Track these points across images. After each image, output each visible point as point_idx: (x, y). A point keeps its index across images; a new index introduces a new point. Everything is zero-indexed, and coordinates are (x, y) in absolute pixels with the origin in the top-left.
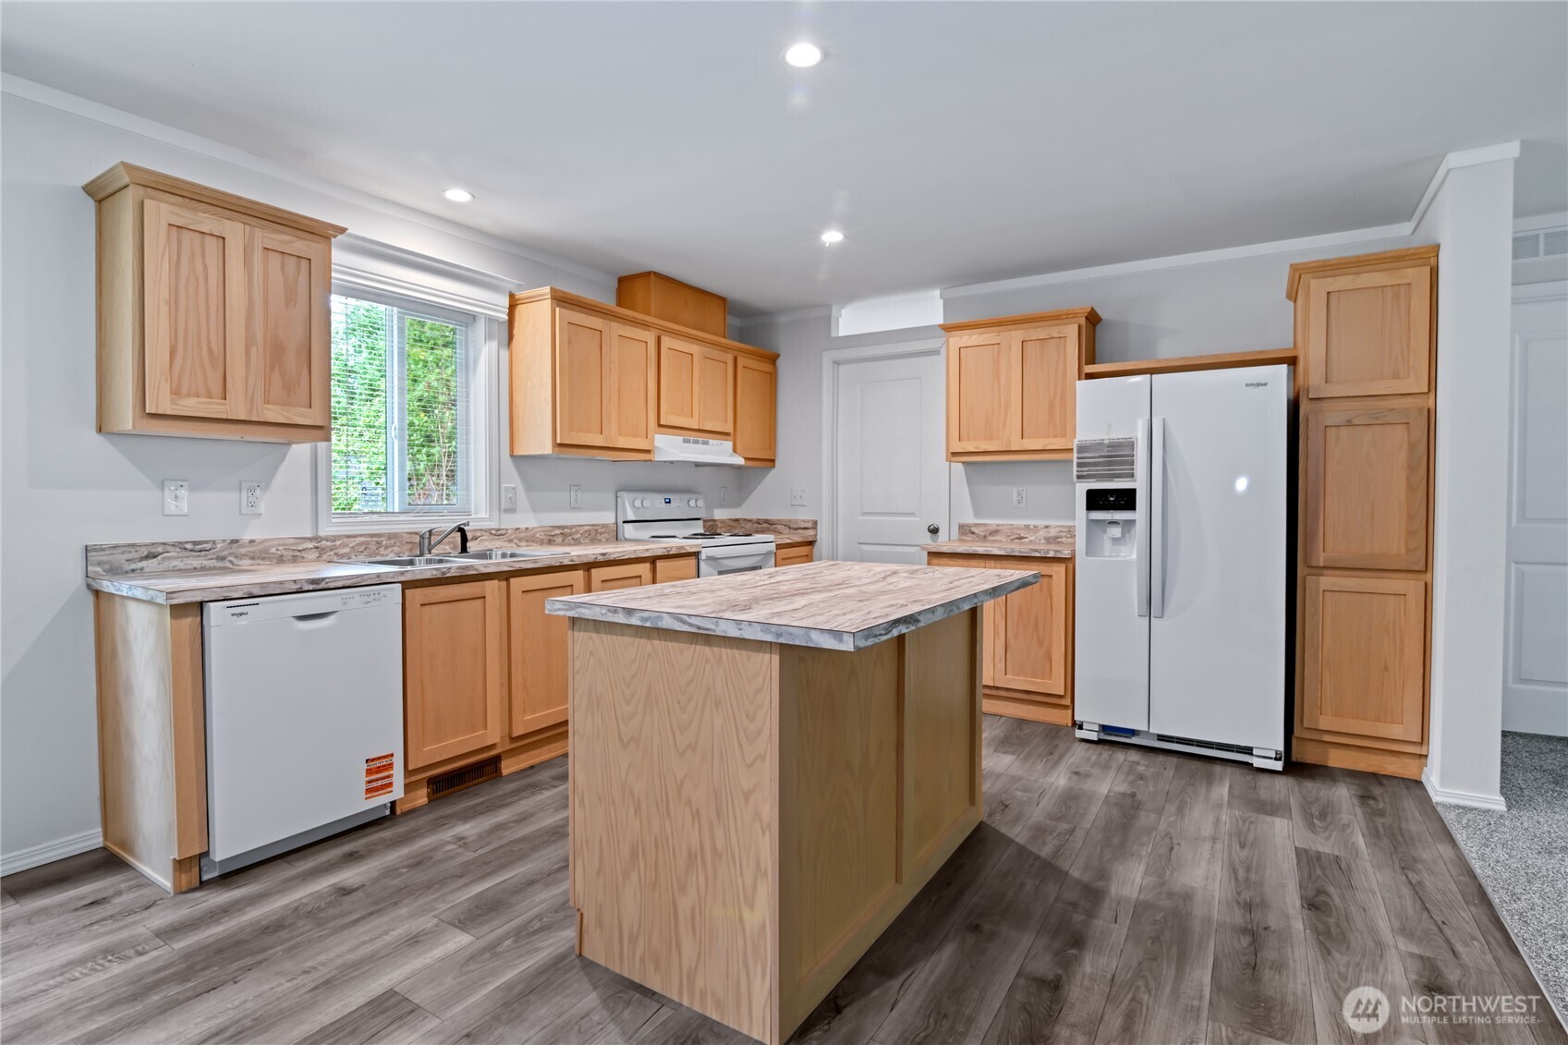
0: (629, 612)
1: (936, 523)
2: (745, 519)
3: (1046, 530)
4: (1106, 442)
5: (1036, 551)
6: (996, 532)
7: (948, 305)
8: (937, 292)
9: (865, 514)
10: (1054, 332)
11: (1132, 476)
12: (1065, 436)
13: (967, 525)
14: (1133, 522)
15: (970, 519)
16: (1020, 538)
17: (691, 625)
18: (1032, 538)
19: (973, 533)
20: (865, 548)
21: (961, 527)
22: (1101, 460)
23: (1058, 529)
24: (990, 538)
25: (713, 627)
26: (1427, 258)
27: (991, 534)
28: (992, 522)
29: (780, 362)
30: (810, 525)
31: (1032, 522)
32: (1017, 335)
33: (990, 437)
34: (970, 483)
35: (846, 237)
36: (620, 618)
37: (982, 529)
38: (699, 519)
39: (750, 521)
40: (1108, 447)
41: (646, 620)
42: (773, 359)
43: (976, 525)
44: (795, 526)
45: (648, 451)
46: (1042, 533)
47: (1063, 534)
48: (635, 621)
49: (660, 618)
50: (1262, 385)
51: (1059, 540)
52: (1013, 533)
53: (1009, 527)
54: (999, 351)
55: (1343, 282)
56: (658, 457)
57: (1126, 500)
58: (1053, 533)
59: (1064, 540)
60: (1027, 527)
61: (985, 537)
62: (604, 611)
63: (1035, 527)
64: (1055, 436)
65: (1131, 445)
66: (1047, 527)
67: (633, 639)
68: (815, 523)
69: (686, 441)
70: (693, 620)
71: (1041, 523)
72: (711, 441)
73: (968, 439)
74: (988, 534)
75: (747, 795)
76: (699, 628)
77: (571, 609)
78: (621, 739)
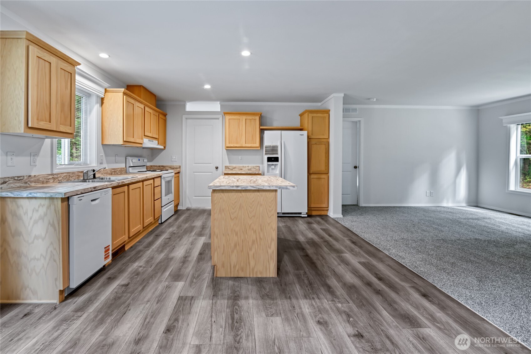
0: (238, 186)
1: (217, 166)
2: (154, 166)
4: (272, 146)
5: (253, 172)
6: (235, 168)
7: (222, 106)
8: (219, 102)
9: (195, 163)
10: (253, 117)
11: (277, 154)
12: (256, 144)
13: (228, 166)
14: (277, 164)
15: (228, 165)
16: (241, 169)
17: (256, 188)
18: (244, 169)
19: (229, 168)
20: (195, 173)
21: (225, 167)
22: (270, 150)
26: (328, 112)
27: (234, 168)
28: (234, 165)
29: (167, 116)
30: (178, 167)
31: (244, 165)
32: (244, 117)
33: (237, 143)
34: (228, 155)
35: (211, 87)
36: (235, 188)
37: (231, 167)
38: (145, 166)
39: (156, 166)
41: (243, 188)
42: (165, 115)
43: (230, 166)
44: (173, 167)
45: (141, 144)
46: (247, 168)
48: (239, 188)
49: (248, 187)
50: (302, 135)
52: (239, 168)
53: (239, 166)
54: (239, 121)
55: (315, 115)
56: (144, 146)
57: (276, 159)
58: (250, 168)
59: (252, 169)
60: (243, 166)
61: (232, 169)
62: (229, 187)
64: (254, 144)
65: (277, 147)
66: (248, 166)
67: (235, 193)
68: (180, 166)
69: (149, 141)
71: (247, 165)
72: (154, 141)
73: (231, 143)
75: (269, 224)
76: (259, 188)
78: (231, 218)
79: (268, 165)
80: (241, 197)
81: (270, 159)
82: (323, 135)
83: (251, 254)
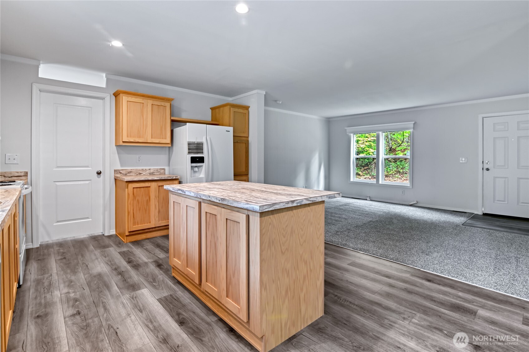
0: (293, 202)
1: (99, 169)
3: (149, 170)
4: (196, 143)
6: (131, 172)
7: (108, 80)
8: (104, 74)
9: (58, 167)
10: (163, 104)
11: (203, 153)
12: (166, 139)
13: (118, 170)
14: (202, 166)
15: (119, 167)
16: (140, 174)
17: (311, 201)
18: (144, 174)
19: (121, 173)
21: (115, 171)
22: (195, 148)
23: (153, 170)
24: (128, 175)
25: (316, 200)
27: (128, 173)
28: (129, 168)
30: (22, 174)
31: (144, 168)
32: (150, 102)
33: (140, 137)
34: (118, 153)
35: (124, 45)
36: (290, 205)
37: (125, 171)
40: (197, 144)
43: (122, 170)
44: (10, 175)
46: (148, 172)
47: (155, 172)
50: (228, 131)
51: (154, 173)
52: (137, 172)
53: (136, 170)
54: (143, 105)
55: (236, 110)
57: (201, 160)
58: (152, 171)
59: (155, 173)
60: (143, 170)
61: (126, 174)
62: (284, 204)
63: (145, 169)
64: (163, 139)
65: (202, 144)
66: (150, 169)
68: (26, 173)
70: (311, 199)
71: (147, 168)
73: (131, 137)
74: (127, 173)
76: (313, 201)
77: (271, 207)
78: (282, 252)
79: (192, 167)
80: (292, 216)
81: (194, 160)
82: (244, 133)
83: (302, 296)
